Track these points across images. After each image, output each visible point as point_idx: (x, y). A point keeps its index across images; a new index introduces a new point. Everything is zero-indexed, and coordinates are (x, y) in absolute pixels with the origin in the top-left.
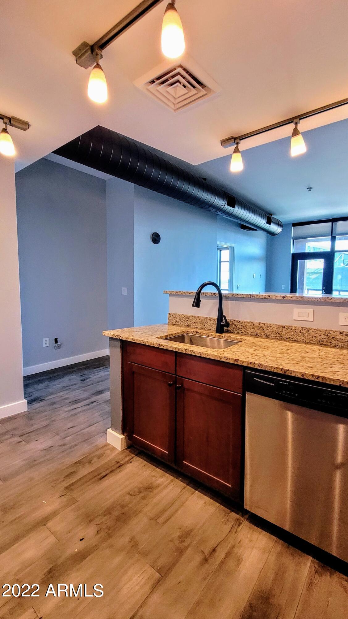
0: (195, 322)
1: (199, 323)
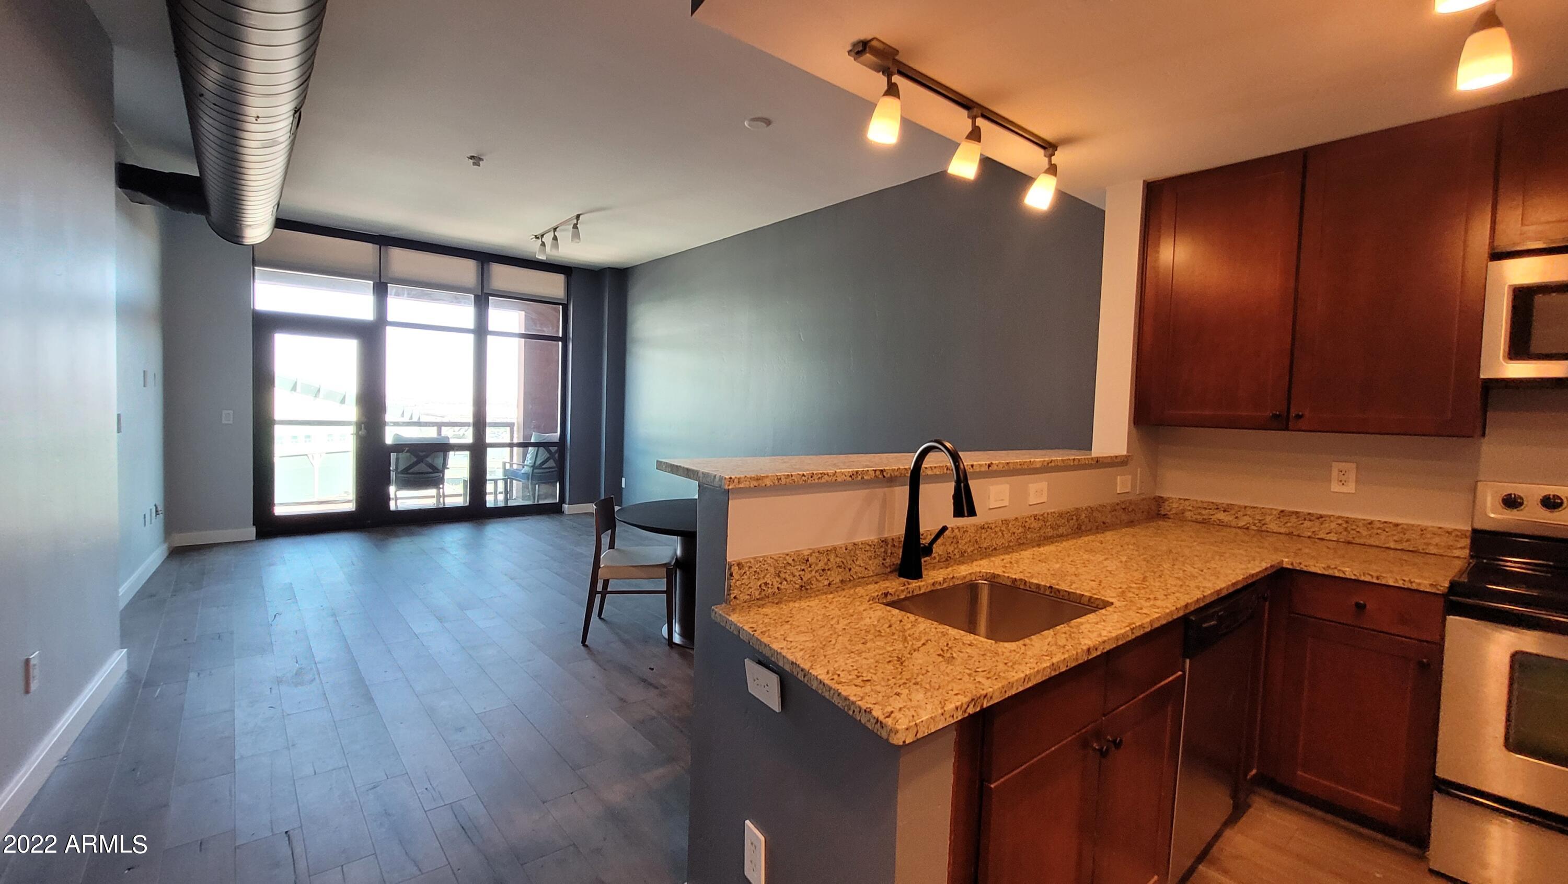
0: (823, 570)
1: (835, 567)
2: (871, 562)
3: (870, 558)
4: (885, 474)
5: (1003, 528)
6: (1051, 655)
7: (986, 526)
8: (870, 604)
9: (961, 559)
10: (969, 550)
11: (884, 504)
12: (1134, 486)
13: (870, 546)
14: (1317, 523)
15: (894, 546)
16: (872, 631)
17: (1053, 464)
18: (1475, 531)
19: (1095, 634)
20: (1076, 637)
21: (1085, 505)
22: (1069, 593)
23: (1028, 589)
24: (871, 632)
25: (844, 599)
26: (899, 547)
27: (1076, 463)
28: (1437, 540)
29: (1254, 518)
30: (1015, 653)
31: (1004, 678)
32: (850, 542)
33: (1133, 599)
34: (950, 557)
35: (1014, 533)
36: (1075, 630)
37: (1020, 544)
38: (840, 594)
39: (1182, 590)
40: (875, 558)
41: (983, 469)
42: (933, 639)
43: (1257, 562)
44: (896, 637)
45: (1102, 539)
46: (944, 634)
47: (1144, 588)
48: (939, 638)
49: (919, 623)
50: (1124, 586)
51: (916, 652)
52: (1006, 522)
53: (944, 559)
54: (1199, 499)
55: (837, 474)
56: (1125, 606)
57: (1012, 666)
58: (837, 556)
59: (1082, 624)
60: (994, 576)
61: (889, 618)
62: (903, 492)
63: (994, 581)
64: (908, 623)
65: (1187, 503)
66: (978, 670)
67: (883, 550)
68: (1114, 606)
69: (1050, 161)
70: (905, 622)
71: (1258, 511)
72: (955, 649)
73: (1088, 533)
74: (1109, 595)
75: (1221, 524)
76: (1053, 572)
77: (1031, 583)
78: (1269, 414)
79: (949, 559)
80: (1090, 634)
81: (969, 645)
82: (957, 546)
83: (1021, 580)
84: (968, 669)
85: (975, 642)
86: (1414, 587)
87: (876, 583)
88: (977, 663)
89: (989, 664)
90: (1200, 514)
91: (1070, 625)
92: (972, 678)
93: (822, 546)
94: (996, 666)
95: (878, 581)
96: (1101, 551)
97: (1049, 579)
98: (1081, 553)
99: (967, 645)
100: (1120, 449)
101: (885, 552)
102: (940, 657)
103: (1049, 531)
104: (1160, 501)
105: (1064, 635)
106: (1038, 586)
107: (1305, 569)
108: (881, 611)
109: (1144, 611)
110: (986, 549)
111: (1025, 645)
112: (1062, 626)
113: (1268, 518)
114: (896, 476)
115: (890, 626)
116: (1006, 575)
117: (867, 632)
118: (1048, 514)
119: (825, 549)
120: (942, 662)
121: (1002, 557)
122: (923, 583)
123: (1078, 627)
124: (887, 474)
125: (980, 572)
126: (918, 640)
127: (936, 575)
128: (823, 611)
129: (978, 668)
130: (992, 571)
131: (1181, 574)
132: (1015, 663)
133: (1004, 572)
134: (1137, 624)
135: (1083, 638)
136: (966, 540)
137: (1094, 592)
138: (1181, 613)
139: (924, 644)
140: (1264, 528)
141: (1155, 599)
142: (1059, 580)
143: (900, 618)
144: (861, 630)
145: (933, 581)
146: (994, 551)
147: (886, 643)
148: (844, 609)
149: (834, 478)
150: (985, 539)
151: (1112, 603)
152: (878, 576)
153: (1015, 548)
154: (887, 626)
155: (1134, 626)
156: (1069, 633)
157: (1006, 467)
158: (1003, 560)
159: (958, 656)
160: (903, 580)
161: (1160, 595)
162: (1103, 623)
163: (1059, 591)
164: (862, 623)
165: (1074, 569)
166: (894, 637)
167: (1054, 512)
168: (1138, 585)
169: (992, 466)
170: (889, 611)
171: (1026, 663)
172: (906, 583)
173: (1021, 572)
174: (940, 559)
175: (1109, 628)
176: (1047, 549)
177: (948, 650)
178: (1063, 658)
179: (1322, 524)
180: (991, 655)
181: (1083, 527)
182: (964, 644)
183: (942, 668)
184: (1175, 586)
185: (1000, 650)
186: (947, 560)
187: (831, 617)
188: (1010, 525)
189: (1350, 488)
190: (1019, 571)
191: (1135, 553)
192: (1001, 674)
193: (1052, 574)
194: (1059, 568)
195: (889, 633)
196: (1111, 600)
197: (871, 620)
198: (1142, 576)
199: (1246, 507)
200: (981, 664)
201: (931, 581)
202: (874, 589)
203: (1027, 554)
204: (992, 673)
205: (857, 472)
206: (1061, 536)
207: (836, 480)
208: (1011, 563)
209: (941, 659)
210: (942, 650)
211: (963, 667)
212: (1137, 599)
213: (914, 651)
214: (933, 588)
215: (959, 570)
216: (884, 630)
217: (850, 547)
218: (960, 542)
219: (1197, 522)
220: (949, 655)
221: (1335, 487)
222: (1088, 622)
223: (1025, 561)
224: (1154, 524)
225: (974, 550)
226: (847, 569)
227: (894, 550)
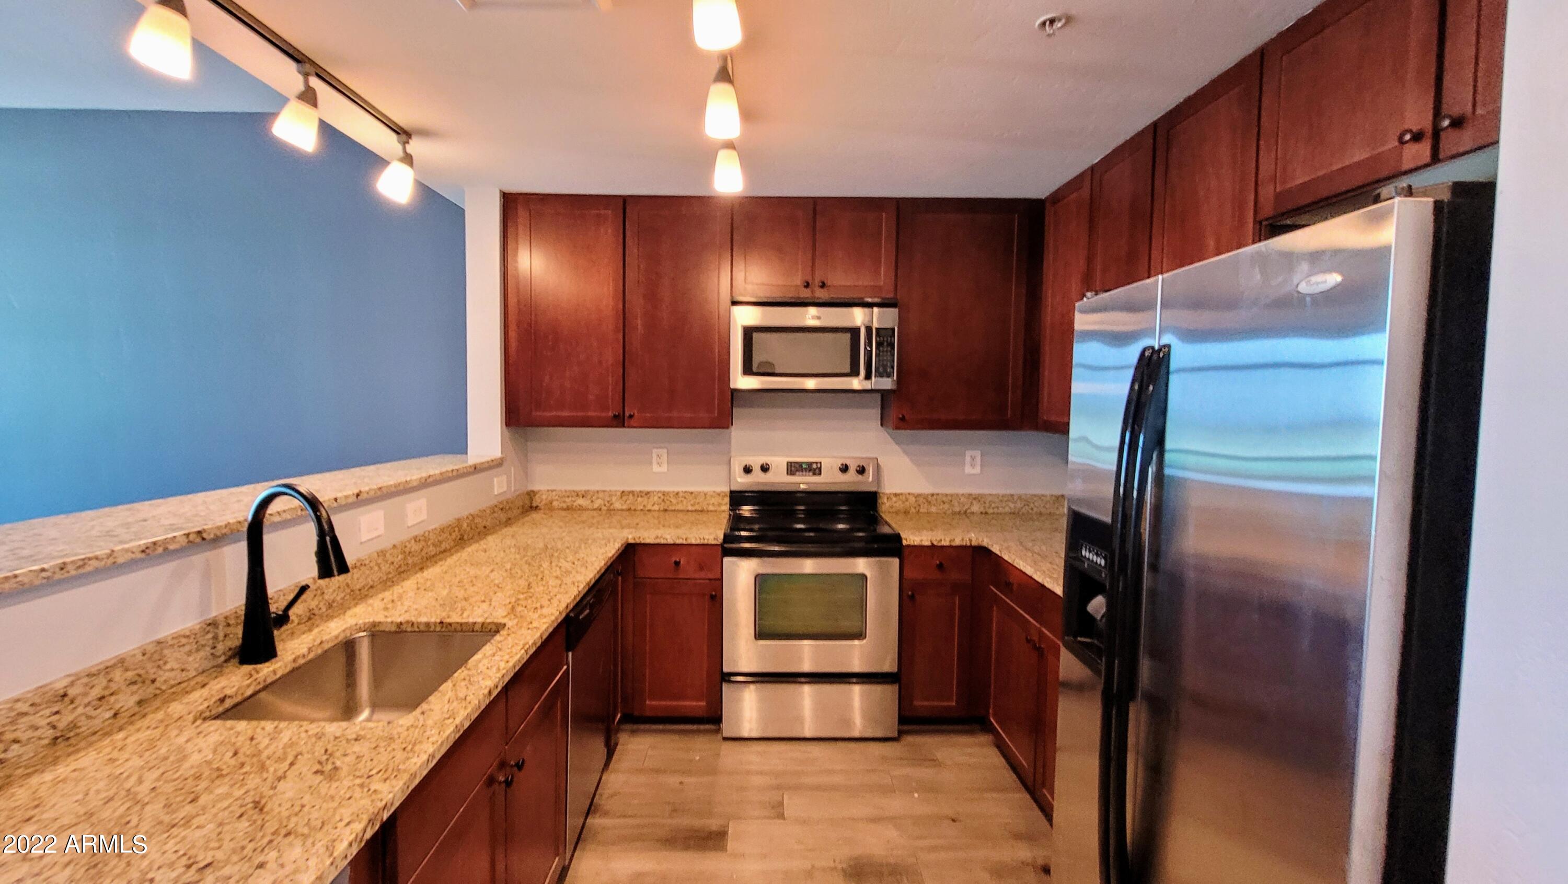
1: (123, 687)
2: (191, 659)
3: (189, 653)
4: (205, 535)
5: (380, 561)
6: (452, 716)
7: (358, 564)
8: (197, 727)
9: (330, 611)
10: (338, 598)
11: (207, 575)
12: (509, 486)
13: (188, 637)
14: (646, 498)
15: (228, 625)
16: (207, 773)
17: (431, 479)
18: (731, 492)
19: (494, 669)
20: (476, 680)
21: (465, 513)
22: (461, 624)
23: (417, 630)
24: (204, 776)
25: (149, 732)
26: (237, 624)
27: (455, 473)
28: (713, 501)
29: (604, 500)
30: (413, 729)
31: (405, 771)
32: (148, 641)
33: (522, 614)
34: (314, 614)
35: (393, 563)
36: (474, 672)
37: (400, 573)
38: (138, 726)
39: (562, 590)
40: (198, 650)
41: (351, 500)
42: (304, 749)
43: (611, 544)
44: (247, 768)
45: (485, 546)
46: (319, 736)
47: (531, 597)
48: (313, 745)
49: (281, 732)
50: (513, 600)
51: (282, 782)
52: (382, 553)
53: (306, 619)
54: (563, 489)
55: (115, 554)
56: (517, 625)
57: (411, 750)
58: (127, 670)
59: (480, 661)
60: (374, 624)
61: (233, 740)
62: (238, 552)
63: (376, 633)
64: (264, 737)
65: (554, 493)
66: (371, 774)
67: (210, 636)
68: (506, 628)
69: (404, 149)
70: (259, 738)
71: (606, 493)
72: (338, 754)
73: (471, 541)
74: (499, 615)
75: (581, 509)
76: (441, 602)
77: (419, 624)
78: (611, 414)
79: (312, 616)
80: (488, 671)
81: (356, 740)
82: (323, 599)
83: (408, 622)
84: (358, 777)
85: (362, 733)
86: (706, 542)
87: (204, 686)
88: (369, 763)
89: (384, 757)
90: (564, 502)
91: (468, 667)
92: (366, 790)
93: (95, 662)
94: (393, 758)
95: (206, 681)
96: (486, 562)
97: (438, 612)
98: (468, 570)
99: (353, 742)
100: (495, 451)
101: (215, 638)
102: (319, 774)
103: (432, 550)
104: (531, 494)
105: (463, 684)
106: (428, 624)
107: (643, 542)
108: (217, 731)
109: (535, 624)
110: (360, 590)
111: (423, 713)
112: (460, 671)
113: (614, 499)
114: (225, 534)
115: (235, 754)
116: (389, 620)
117: (198, 777)
118: (429, 532)
119: (102, 666)
120: (321, 782)
121: (381, 596)
122: (279, 664)
123: (476, 666)
124: (209, 534)
125: (356, 625)
126: (281, 760)
127: (296, 646)
128: (108, 770)
129: (371, 770)
130: (371, 620)
131: (558, 573)
132: (414, 745)
133: (386, 617)
134: (530, 643)
135: (483, 679)
136: (334, 588)
137: (486, 616)
138: (564, 615)
139: (292, 764)
140: (612, 507)
141: (542, 607)
142: (449, 611)
143: (250, 733)
144: (186, 779)
145: (293, 656)
146: (371, 590)
147: (232, 786)
148: (148, 753)
149: (111, 560)
150: (358, 579)
151: (505, 625)
152: (205, 674)
153: (395, 579)
154: (231, 754)
155: (527, 646)
156: (468, 678)
157: (379, 493)
158: (383, 599)
159: (343, 763)
160: (247, 668)
161: (546, 603)
162: (499, 653)
163: (450, 624)
164: (186, 765)
165: (462, 592)
166: (244, 770)
167: (435, 529)
168: (525, 595)
169: (361, 495)
170: (231, 729)
171: (428, 738)
172: (253, 672)
173: (406, 612)
174: (300, 620)
175: (506, 657)
176: (432, 572)
177: (327, 760)
178: (466, 714)
179: (649, 498)
180: (386, 743)
181: (465, 537)
182: (348, 741)
183: (323, 791)
184: (556, 587)
185: (395, 732)
186: (310, 619)
187: (125, 775)
188: (388, 555)
189: (664, 468)
190: (403, 611)
191: (517, 556)
192: (400, 767)
193: (441, 605)
194: (448, 594)
195: (235, 767)
196: (503, 621)
197: (203, 754)
198: (527, 584)
199: (598, 492)
200: (375, 762)
201: (291, 658)
202: (200, 699)
203: (409, 584)
204: (390, 770)
205: (155, 543)
206: (445, 551)
207: (114, 563)
208: (393, 601)
209: (319, 778)
210: (320, 763)
211: (351, 777)
212: (526, 612)
213: (279, 781)
214: (294, 665)
215: (328, 630)
216: (225, 763)
217: (151, 649)
218: (326, 591)
219: (563, 509)
220: (330, 767)
221: (656, 468)
222: (485, 656)
223: (410, 595)
224: (527, 519)
225: (345, 596)
226: (148, 682)
227: (229, 630)
